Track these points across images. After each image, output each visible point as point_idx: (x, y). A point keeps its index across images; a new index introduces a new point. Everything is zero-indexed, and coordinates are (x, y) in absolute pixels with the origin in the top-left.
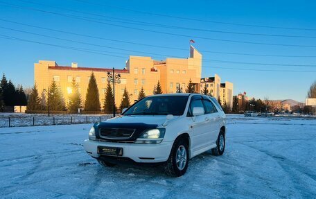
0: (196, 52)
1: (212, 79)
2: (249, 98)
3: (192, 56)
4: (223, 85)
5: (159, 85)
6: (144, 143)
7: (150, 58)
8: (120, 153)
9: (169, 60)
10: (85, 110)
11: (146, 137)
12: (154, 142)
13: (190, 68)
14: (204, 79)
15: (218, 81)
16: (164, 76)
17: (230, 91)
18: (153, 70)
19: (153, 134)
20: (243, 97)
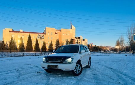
0: (73, 27)
1: (79, 38)
2: (94, 45)
3: (71, 28)
4: (84, 40)
5: (58, 40)
6: (66, 63)
7: (54, 28)
8: (57, 67)
9: (62, 30)
10: (26, 50)
11: (67, 61)
12: (69, 63)
13: (71, 33)
14: (76, 38)
15: (82, 39)
16: (60, 36)
17: (86, 43)
18: (56, 33)
19: (69, 60)
20: (91, 45)
